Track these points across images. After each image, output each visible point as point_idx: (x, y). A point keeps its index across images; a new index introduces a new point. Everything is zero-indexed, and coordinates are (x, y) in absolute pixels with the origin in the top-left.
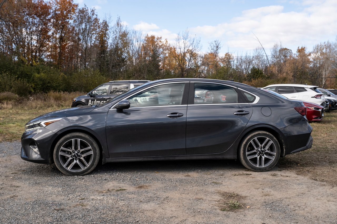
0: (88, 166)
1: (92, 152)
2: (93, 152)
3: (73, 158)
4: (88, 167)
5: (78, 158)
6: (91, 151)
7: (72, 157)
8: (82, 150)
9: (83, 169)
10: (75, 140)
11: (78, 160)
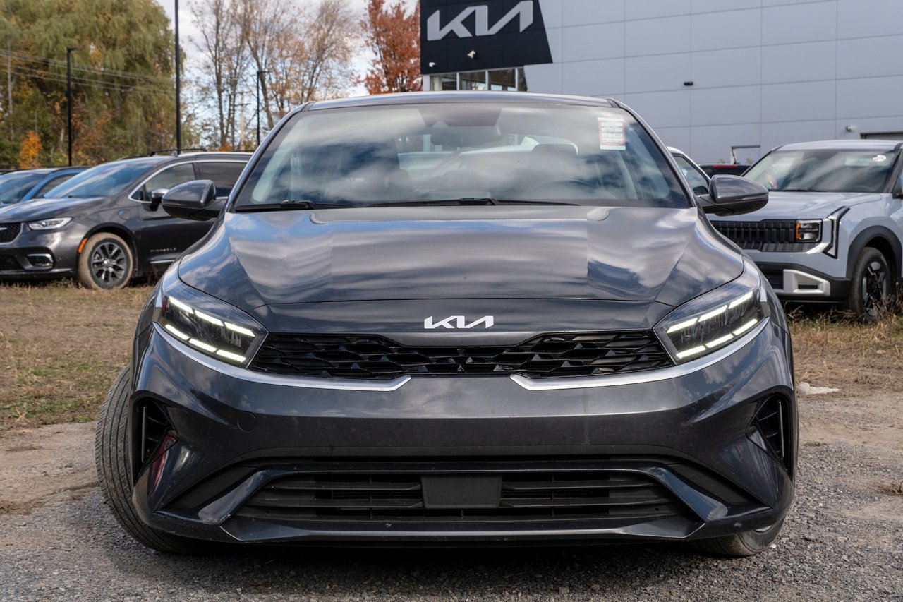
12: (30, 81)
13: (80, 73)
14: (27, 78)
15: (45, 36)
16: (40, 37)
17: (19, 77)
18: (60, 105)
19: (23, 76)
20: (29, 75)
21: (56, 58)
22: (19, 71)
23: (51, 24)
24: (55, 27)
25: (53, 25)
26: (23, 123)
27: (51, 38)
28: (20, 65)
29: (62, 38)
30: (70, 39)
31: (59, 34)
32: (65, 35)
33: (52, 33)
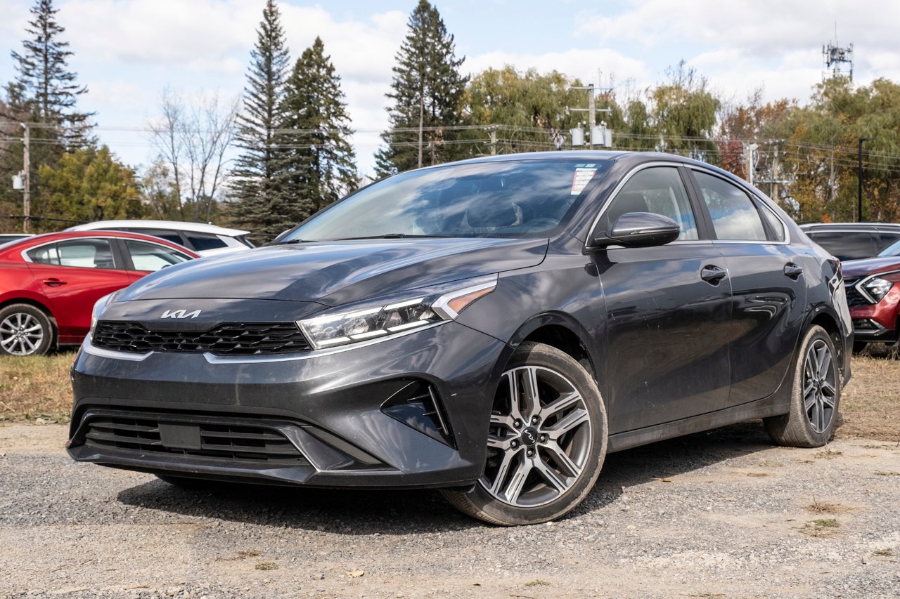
0: (580, 472)
1: (583, 415)
2: (586, 411)
3: (520, 448)
4: (577, 477)
5: (539, 446)
6: (579, 410)
7: (514, 448)
8: (546, 413)
9: (560, 489)
10: (516, 371)
11: (537, 456)
12: (851, 170)
13: (896, 161)
14: (849, 168)
15: (866, 129)
16: (861, 130)
17: (842, 167)
18: (878, 191)
19: (845, 167)
20: (851, 166)
21: (874, 148)
22: (841, 162)
23: (871, 119)
24: (875, 121)
25: (873, 119)
26: (842, 208)
27: (871, 130)
28: (843, 157)
29: (882, 131)
30: (889, 131)
31: (878, 127)
32: (884, 127)
33: (872, 126)
